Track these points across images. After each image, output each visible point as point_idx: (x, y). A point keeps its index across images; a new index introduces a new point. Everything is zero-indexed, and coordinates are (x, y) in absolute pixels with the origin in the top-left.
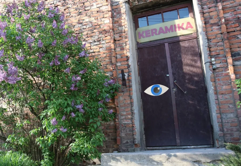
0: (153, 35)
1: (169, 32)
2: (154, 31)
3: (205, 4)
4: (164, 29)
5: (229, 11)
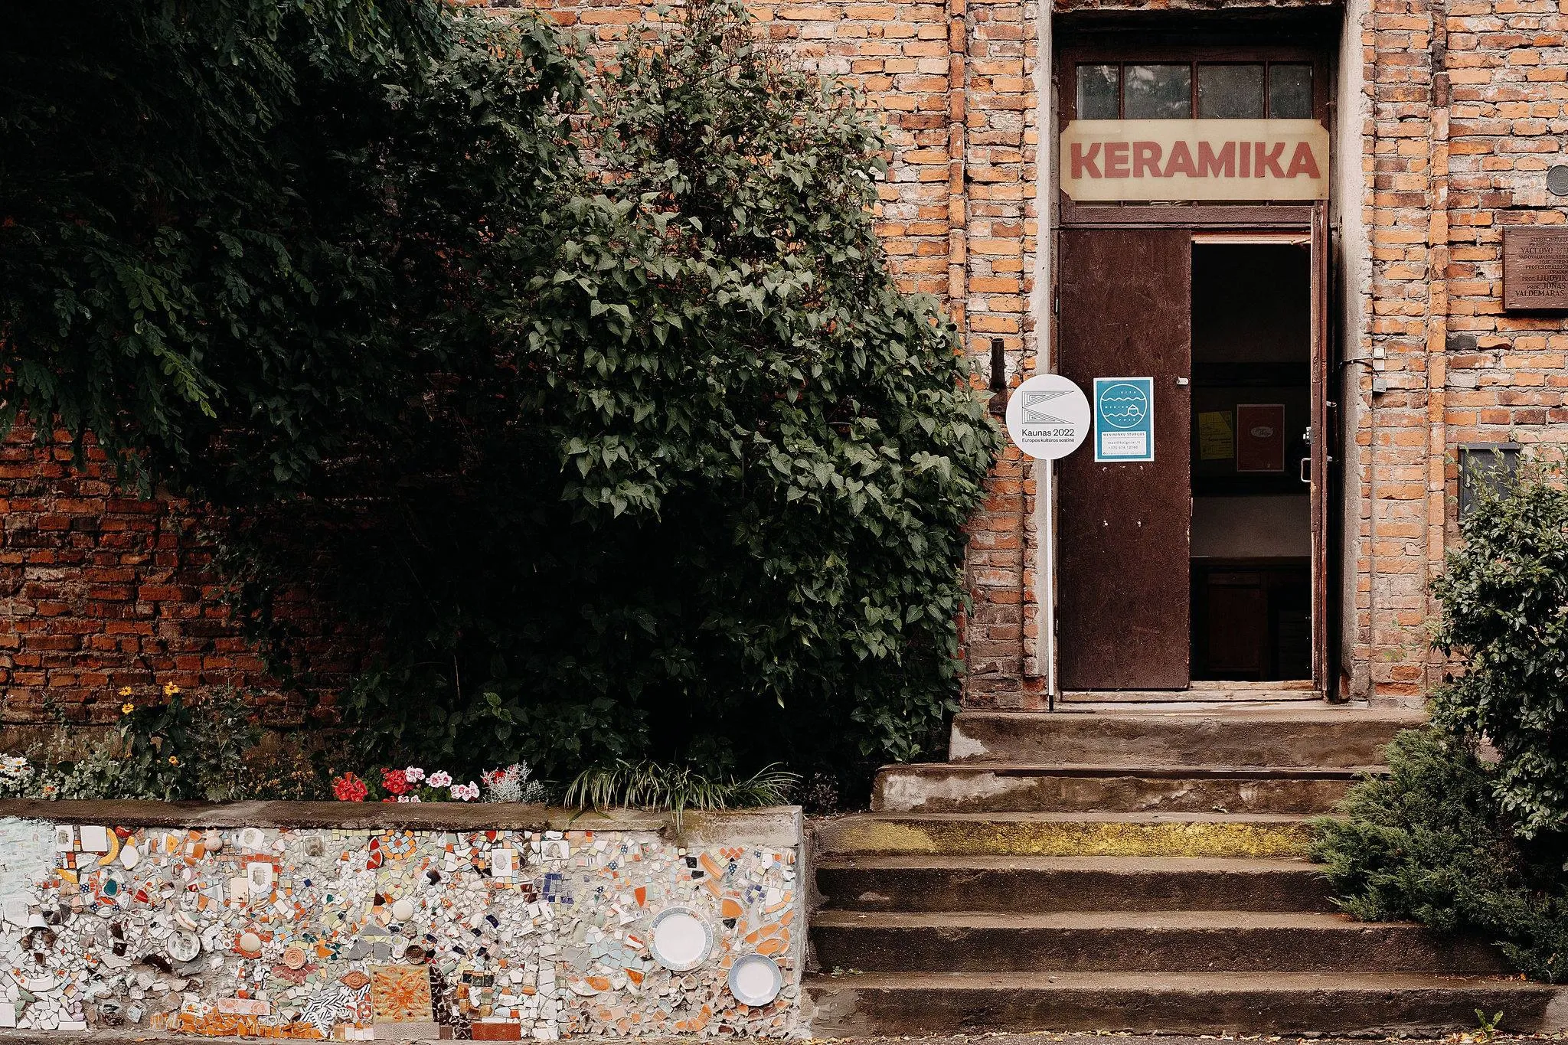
0: (1138, 173)
1: (1216, 174)
2: (1147, 153)
3: (1389, 96)
4: (1194, 151)
5: (1470, 147)
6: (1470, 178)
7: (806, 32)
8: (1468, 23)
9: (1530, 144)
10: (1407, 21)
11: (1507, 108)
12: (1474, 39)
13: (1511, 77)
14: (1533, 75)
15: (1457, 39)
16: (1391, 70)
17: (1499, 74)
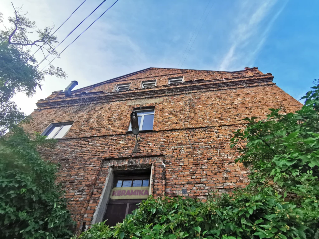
0: (122, 195)
1: (133, 195)
2: (124, 192)
3: (156, 179)
4: (130, 191)
5: (169, 187)
6: (169, 192)
7: (80, 174)
8: (168, 170)
9: (179, 186)
10: (159, 169)
11: (175, 181)
12: (169, 172)
13: (175, 176)
14: (178, 176)
15: (167, 172)
16: (157, 176)
17: (173, 176)
